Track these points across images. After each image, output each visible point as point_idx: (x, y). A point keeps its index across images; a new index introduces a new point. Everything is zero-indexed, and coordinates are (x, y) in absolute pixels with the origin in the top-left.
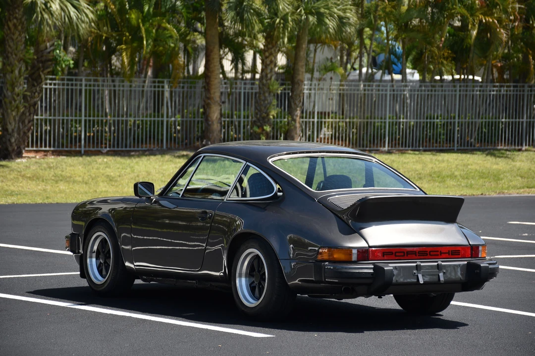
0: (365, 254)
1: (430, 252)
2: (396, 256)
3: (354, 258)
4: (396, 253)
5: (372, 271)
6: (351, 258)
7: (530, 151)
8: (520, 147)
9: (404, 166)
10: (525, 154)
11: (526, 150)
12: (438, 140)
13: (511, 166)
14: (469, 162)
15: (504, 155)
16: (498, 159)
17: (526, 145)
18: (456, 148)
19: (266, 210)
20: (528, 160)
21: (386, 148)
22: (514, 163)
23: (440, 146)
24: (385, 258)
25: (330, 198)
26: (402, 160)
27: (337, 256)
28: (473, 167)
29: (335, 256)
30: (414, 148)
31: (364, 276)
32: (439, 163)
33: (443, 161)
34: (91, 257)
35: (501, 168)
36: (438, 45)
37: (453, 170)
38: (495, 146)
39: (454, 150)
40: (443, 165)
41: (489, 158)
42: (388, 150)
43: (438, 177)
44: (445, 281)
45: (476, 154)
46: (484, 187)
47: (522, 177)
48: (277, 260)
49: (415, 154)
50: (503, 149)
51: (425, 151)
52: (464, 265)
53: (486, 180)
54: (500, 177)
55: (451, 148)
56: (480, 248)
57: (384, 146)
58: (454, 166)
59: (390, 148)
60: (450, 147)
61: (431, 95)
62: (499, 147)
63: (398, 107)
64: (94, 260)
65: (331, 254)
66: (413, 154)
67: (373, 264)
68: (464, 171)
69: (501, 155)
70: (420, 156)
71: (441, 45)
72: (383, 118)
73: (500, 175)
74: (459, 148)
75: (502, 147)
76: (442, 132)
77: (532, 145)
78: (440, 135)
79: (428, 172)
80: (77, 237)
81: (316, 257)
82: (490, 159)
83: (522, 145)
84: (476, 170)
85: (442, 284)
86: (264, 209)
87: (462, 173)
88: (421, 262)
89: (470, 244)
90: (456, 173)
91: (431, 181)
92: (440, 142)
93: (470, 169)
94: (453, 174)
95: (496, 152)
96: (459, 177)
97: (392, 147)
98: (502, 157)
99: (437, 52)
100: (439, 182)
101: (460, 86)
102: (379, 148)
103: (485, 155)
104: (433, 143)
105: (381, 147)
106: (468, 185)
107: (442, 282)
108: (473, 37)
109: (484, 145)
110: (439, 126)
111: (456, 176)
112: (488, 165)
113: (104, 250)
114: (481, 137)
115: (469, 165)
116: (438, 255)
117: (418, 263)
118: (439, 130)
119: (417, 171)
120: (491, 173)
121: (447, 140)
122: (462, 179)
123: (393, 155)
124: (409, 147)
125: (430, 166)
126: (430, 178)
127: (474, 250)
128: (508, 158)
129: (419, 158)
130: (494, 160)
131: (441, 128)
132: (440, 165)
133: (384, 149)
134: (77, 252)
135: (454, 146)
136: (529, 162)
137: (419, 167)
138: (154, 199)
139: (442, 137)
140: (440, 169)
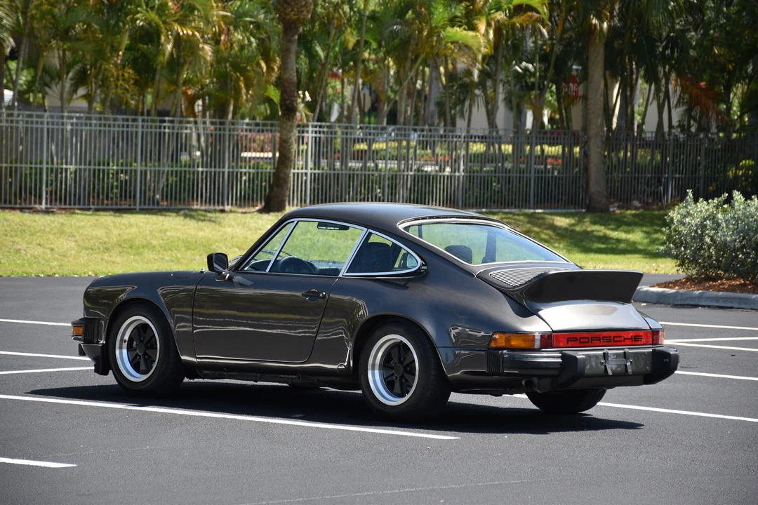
0: (549, 340)
1: (614, 337)
2: (580, 342)
3: (537, 344)
4: (580, 338)
5: (560, 360)
6: (534, 344)
7: (235, 212)
8: (221, 207)
9: (81, 232)
10: (231, 215)
11: (231, 211)
12: (110, 195)
13: (221, 233)
14: (165, 227)
15: (206, 218)
16: (200, 223)
17: (228, 205)
18: (138, 207)
19: (408, 287)
20: (238, 225)
21: (43, 206)
22: (223, 229)
23: (112, 204)
24: (570, 345)
25: (492, 273)
26: (75, 224)
27: (515, 343)
28: (173, 234)
29: (512, 343)
30: (82, 207)
31: (552, 366)
32: (126, 228)
33: (131, 225)
34: (121, 348)
35: (210, 236)
36: (116, 62)
37: (148, 238)
38: (189, 204)
39: (135, 209)
40: (134, 230)
41: (188, 221)
42: (46, 208)
43: (131, 247)
44: (633, 372)
45: (169, 216)
46: (195, 262)
47: (239, 248)
48: (434, 348)
49: (86, 215)
50: (200, 210)
51: (97, 210)
52: (648, 353)
53: (195, 252)
54: (212, 247)
55: (132, 207)
56: (660, 333)
57: (40, 203)
58: (147, 232)
59: (49, 206)
60: (130, 205)
61: (105, 131)
62: (195, 207)
63: (53, 147)
64: (125, 351)
65: (508, 340)
66: (81, 214)
67: (560, 352)
68: (163, 239)
69: (202, 218)
70: (97, 217)
71: (119, 62)
72: (34, 162)
73: (211, 245)
74: (143, 207)
75: (199, 207)
76: (115, 184)
77: (236, 204)
78: (112, 188)
79: (115, 240)
80: (96, 323)
81: (489, 344)
82: (191, 224)
83: (223, 204)
84: (178, 238)
85: (630, 375)
86: (405, 287)
87: (161, 242)
88: (608, 349)
89: (651, 328)
90: (154, 242)
91: (123, 254)
92: (112, 198)
93: (170, 236)
94: (150, 243)
95: (194, 213)
96: (158, 248)
97: (51, 204)
98: (204, 220)
99: (113, 70)
100: (134, 255)
101: (143, 121)
102: (33, 206)
103: (182, 218)
104: (103, 200)
105: (35, 203)
106: (173, 259)
107: (630, 374)
108: (167, 54)
109: (175, 204)
110: (111, 176)
111: (154, 247)
112: (192, 232)
113: (142, 339)
114: (167, 192)
115: (166, 231)
116: (621, 341)
117: (606, 351)
118: (111, 180)
119: (100, 239)
120: (198, 243)
121: (121, 196)
122: (164, 250)
123: (56, 216)
124: (75, 204)
125: (116, 232)
126: (120, 249)
127: (654, 334)
128: (214, 222)
129: (96, 220)
130: (196, 225)
131: (113, 178)
132: (128, 231)
133: (41, 206)
134: (95, 341)
135: (135, 204)
136: (240, 227)
137: (101, 233)
138: (228, 275)
139: (115, 190)
140: (130, 236)
